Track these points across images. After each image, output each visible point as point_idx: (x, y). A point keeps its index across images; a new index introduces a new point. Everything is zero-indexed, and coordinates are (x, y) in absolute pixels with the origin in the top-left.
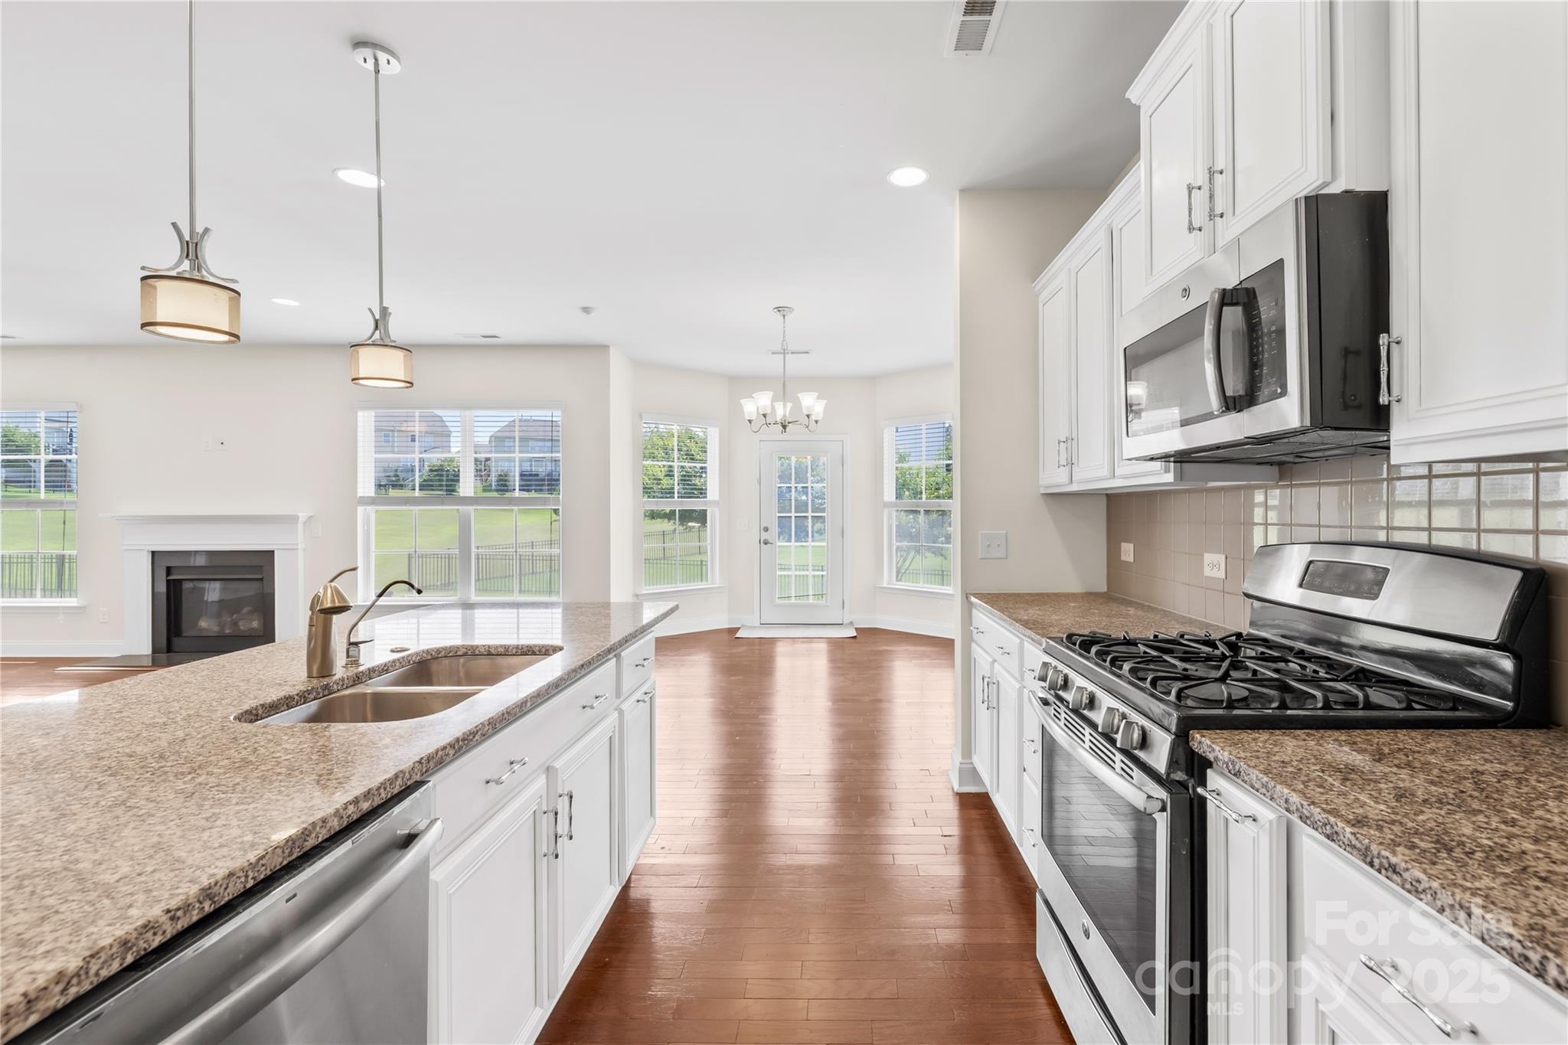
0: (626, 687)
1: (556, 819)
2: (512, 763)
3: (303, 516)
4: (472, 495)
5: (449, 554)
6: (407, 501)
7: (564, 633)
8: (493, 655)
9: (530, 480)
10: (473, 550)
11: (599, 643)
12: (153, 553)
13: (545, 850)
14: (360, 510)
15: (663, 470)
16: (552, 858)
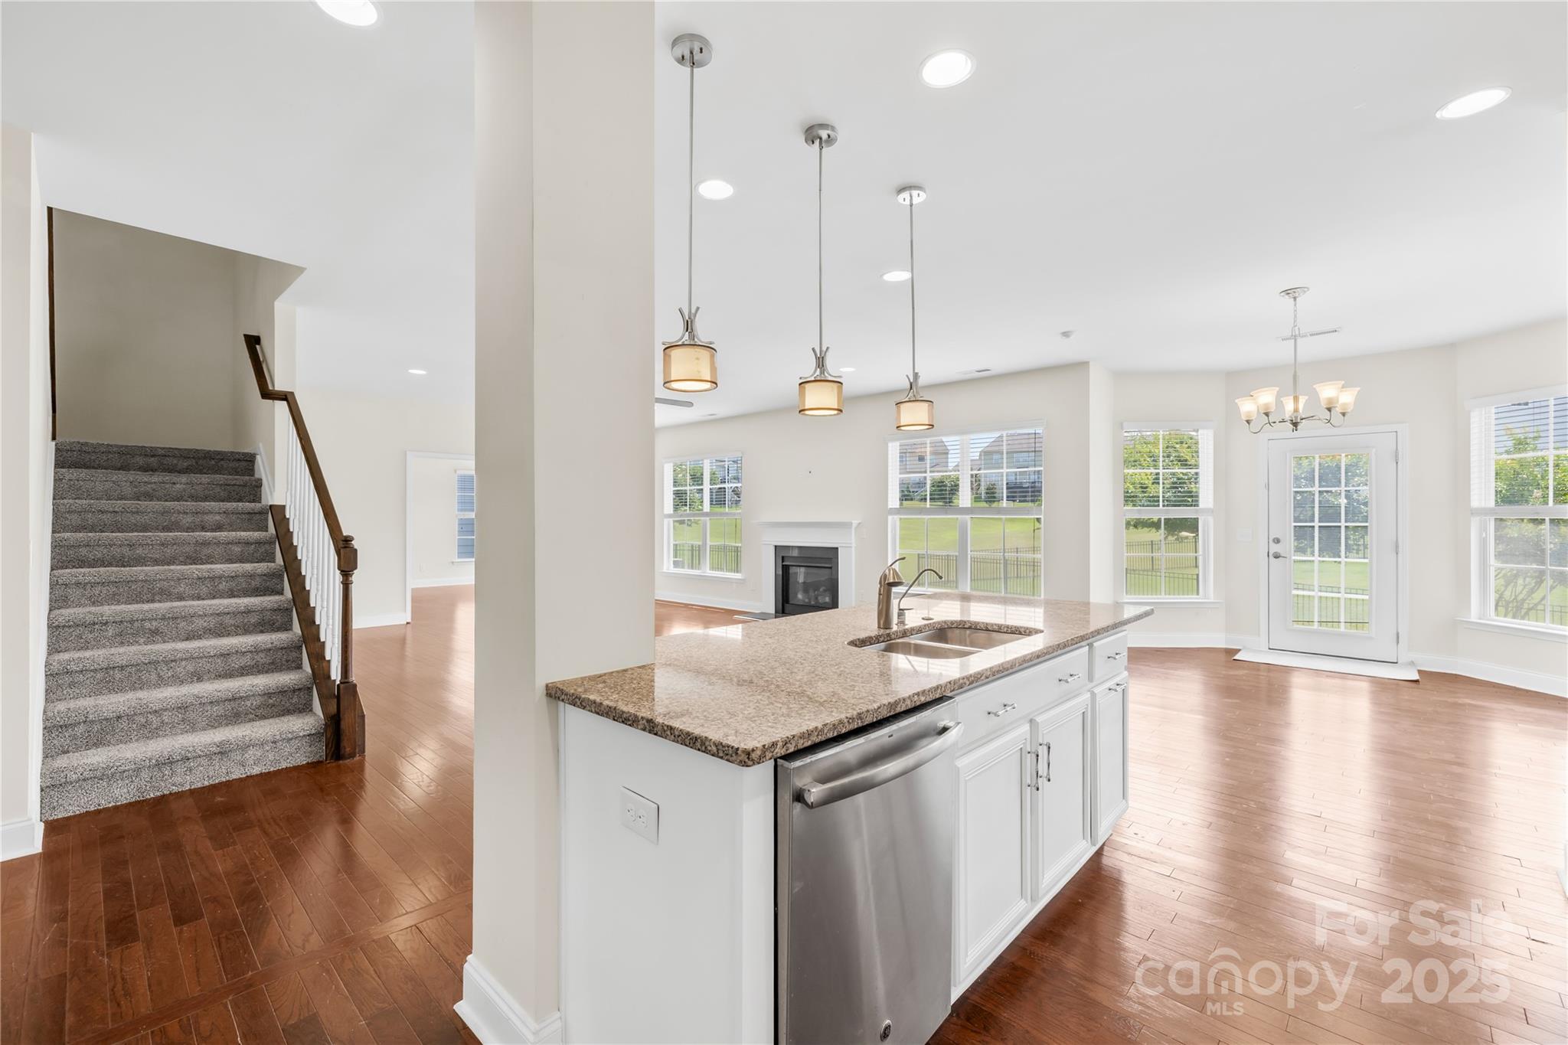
0: (1098, 674)
1: (1037, 759)
2: (1005, 706)
3: (855, 523)
4: (970, 506)
5: (948, 556)
6: (922, 511)
7: (1045, 621)
8: (990, 631)
9: (1015, 492)
10: (969, 552)
11: (1073, 632)
12: (776, 546)
13: (1029, 782)
14: (890, 518)
15: (1150, 477)
16: (1034, 789)
